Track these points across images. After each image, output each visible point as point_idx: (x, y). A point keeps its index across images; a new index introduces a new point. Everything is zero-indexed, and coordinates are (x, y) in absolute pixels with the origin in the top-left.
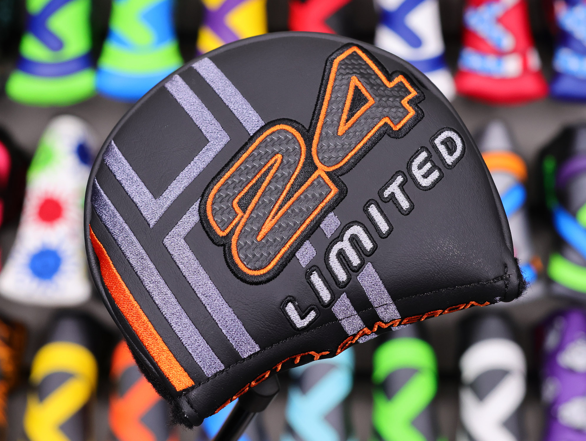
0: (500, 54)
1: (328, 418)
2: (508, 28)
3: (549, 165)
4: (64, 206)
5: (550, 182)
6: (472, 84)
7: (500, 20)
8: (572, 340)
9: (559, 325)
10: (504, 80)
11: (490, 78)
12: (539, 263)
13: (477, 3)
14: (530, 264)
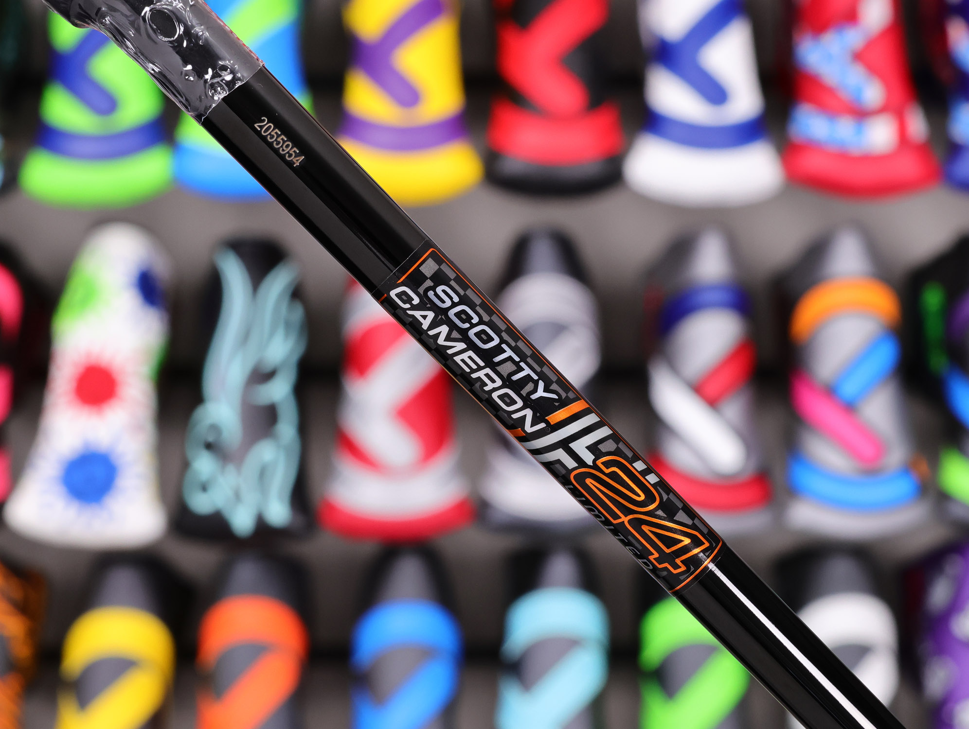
0: (861, 114)
2: (873, 69)
3: (933, 299)
4: (120, 378)
5: (934, 328)
6: (813, 164)
7: (859, 57)
9: (953, 567)
10: (869, 159)
11: (843, 156)
13: (820, 27)
14: (909, 468)
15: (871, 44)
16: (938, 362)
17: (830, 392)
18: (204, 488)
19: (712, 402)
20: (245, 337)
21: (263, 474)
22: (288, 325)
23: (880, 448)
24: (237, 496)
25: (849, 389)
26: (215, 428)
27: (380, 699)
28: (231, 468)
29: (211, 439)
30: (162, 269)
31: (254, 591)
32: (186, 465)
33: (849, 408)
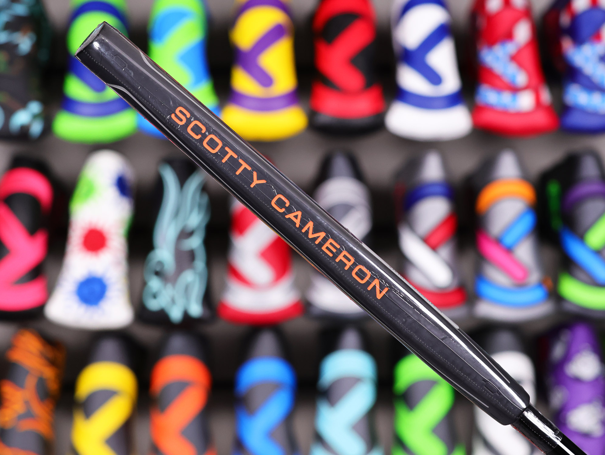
0: (514, 90)
1: (355, 428)
2: (521, 65)
3: (554, 189)
4: (108, 236)
5: (554, 205)
6: (488, 118)
7: (514, 58)
8: (578, 351)
9: (565, 337)
10: (519, 114)
11: (505, 113)
12: (550, 283)
13: (492, 42)
14: (541, 283)
15: (520, 51)
16: (557, 224)
17: (498, 242)
18: (155, 296)
19: (434, 248)
20: (177, 213)
21: (187, 289)
22: (200, 206)
23: (526, 272)
24: (173, 301)
25: (508, 240)
26: (160, 263)
27: (251, 412)
28: (169, 286)
29: (158, 269)
30: (130, 175)
31: (182, 352)
32: (144, 284)
33: (509, 250)
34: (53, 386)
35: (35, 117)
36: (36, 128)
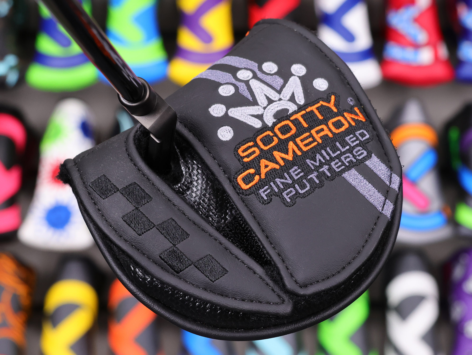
0: (416, 46)
2: (423, 26)
3: (454, 134)
5: (455, 147)
6: (395, 70)
7: (417, 20)
9: (464, 260)
10: (421, 67)
11: (409, 66)
12: (449, 211)
13: (398, 6)
14: (442, 211)
15: (422, 15)
16: (457, 164)
23: (427, 202)
33: (413, 183)
34: (25, 301)
35: (12, 68)
36: (12, 78)
